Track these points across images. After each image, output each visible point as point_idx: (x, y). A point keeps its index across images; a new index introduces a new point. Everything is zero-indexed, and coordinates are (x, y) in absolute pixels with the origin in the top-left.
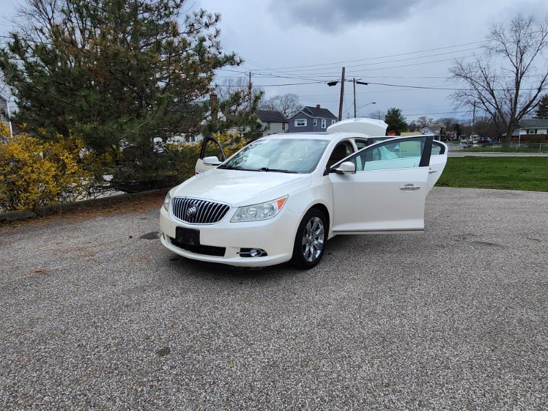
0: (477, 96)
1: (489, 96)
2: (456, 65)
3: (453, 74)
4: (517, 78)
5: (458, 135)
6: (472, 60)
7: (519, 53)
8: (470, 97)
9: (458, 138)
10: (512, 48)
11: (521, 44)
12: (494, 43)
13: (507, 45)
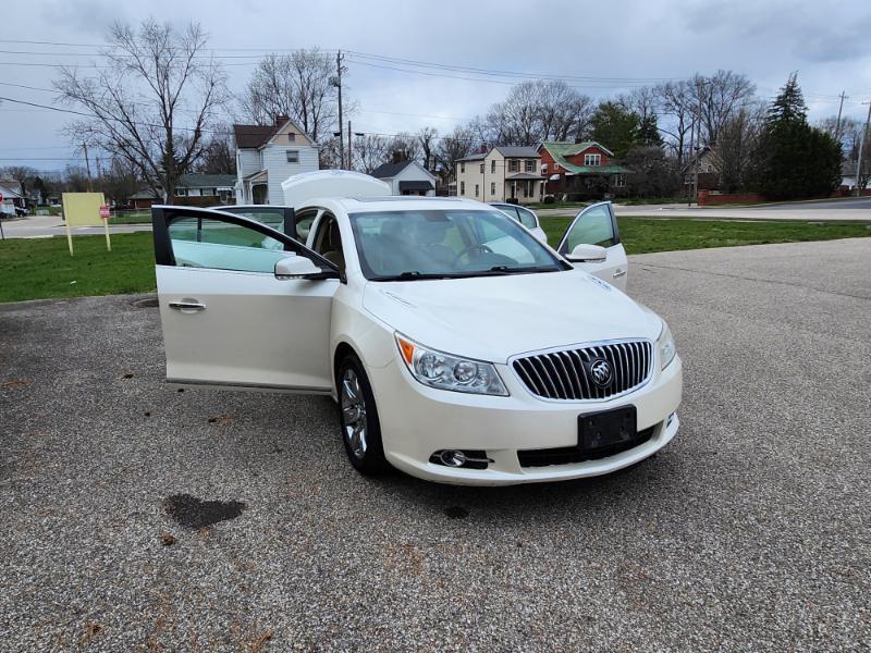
0: (109, 134)
1: (130, 136)
2: (64, 77)
3: (62, 93)
4: (165, 114)
5: (44, 196)
6: (92, 74)
7: (160, 74)
8: (97, 136)
9: (44, 201)
10: (149, 65)
11: (160, 61)
12: (122, 53)
13: (141, 59)
